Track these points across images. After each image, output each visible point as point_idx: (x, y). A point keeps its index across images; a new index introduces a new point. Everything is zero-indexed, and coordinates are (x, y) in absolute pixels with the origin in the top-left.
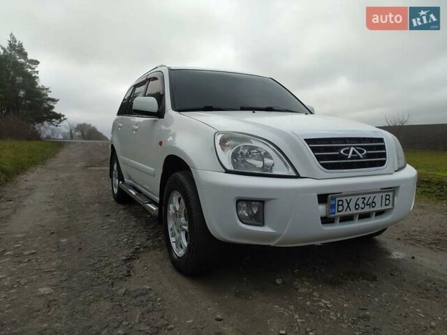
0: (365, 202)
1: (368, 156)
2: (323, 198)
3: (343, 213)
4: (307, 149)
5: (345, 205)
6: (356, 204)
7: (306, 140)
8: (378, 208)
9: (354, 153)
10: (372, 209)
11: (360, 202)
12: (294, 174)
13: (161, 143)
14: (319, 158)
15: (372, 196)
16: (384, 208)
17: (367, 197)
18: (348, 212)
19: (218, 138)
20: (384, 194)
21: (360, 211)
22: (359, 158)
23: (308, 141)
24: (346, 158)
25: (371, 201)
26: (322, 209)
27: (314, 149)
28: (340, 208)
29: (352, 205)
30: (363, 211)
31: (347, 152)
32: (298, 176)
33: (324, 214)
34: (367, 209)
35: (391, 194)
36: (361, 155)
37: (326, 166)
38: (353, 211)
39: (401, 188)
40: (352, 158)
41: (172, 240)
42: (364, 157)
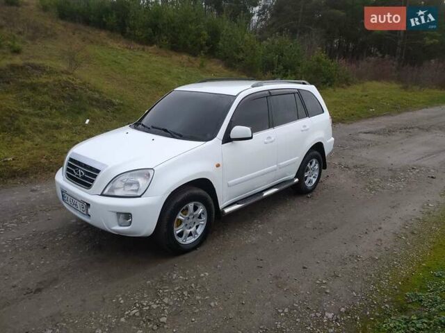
1: (84, 178)
5: (67, 198)
6: (70, 201)
9: (78, 173)
22: (79, 177)
25: (75, 203)
42: (82, 177)
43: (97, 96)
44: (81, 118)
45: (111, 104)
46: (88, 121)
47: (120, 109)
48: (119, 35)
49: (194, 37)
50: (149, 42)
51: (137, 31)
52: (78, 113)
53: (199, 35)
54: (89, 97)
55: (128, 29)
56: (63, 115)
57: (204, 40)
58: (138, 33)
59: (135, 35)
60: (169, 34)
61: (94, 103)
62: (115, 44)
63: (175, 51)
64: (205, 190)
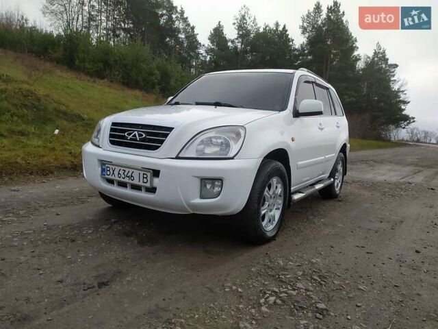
0: (126, 174)
1: (144, 140)
3: (110, 177)
4: (109, 128)
5: (111, 171)
6: (119, 174)
8: (136, 182)
10: (130, 181)
11: (121, 172)
15: (131, 171)
16: (142, 184)
17: (127, 170)
18: (113, 177)
20: (142, 173)
21: (121, 179)
22: (136, 140)
25: (130, 174)
28: (108, 173)
29: (116, 173)
30: (123, 180)
31: (130, 134)
34: (126, 180)
35: (149, 175)
36: (139, 138)
38: (117, 178)
42: (141, 140)
43: (63, 108)
44: (48, 128)
45: (80, 118)
46: (57, 132)
47: (91, 124)
48: (66, 67)
49: (147, 75)
50: (99, 75)
51: (87, 64)
52: (44, 123)
53: (151, 74)
54: (55, 109)
55: (77, 61)
56: (27, 123)
57: (156, 79)
58: (87, 65)
59: (84, 68)
60: (121, 70)
61: (62, 115)
62: (64, 74)
63: (128, 87)
64: (282, 164)
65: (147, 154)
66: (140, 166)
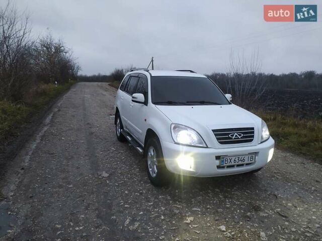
0: (239, 159)
1: (243, 137)
2: (218, 158)
3: (228, 164)
4: (212, 134)
5: (229, 161)
6: (235, 160)
7: (212, 130)
8: (246, 162)
9: (236, 136)
10: (243, 163)
11: (237, 159)
12: (206, 146)
13: (145, 120)
14: (218, 139)
15: (243, 157)
16: (250, 162)
17: (240, 157)
18: (230, 164)
19: (173, 126)
20: (250, 156)
21: (236, 163)
22: (238, 138)
23: (214, 131)
24: (232, 138)
25: (242, 159)
26: (218, 162)
27: (216, 135)
28: (226, 162)
29: (232, 161)
30: (238, 163)
31: (233, 136)
32: (207, 147)
33: (218, 164)
34: (240, 163)
35: (254, 156)
36: (240, 137)
37: (221, 143)
38: (233, 163)
39: (260, 153)
40: (235, 139)
41: (150, 170)
42: (241, 138)
65: (249, 145)
66: (247, 153)
